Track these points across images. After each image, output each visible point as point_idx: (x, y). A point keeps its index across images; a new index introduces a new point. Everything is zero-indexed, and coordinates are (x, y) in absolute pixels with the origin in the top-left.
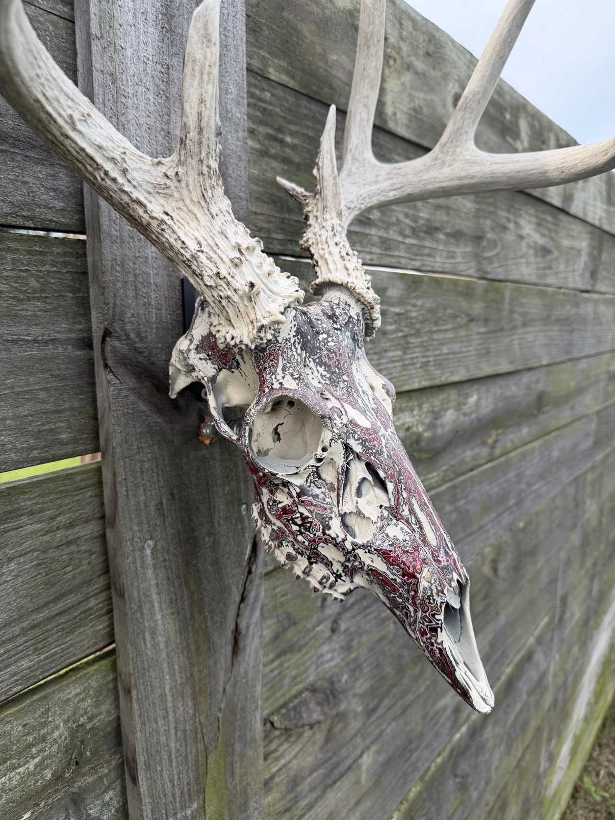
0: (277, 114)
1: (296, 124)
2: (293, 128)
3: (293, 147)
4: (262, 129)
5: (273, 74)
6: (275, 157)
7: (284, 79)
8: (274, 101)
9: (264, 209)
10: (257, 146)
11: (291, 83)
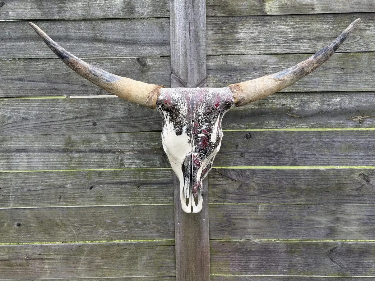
0: (220, 23)
1: (226, 24)
2: (226, 25)
3: (226, 30)
4: (215, 28)
5: (219, 15)
6: (219, 33)
7: (222, 15)
8: (219, 21)
9: (216, 45)
10: (214, 32)
11: (225, 15)
